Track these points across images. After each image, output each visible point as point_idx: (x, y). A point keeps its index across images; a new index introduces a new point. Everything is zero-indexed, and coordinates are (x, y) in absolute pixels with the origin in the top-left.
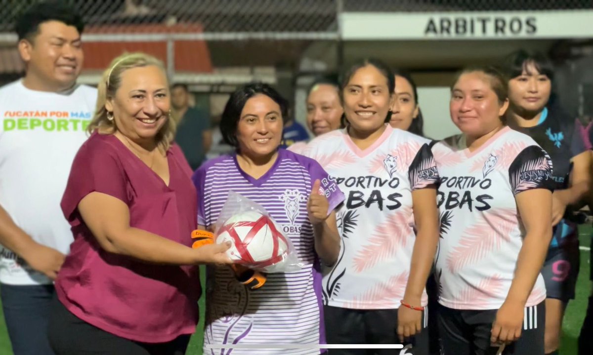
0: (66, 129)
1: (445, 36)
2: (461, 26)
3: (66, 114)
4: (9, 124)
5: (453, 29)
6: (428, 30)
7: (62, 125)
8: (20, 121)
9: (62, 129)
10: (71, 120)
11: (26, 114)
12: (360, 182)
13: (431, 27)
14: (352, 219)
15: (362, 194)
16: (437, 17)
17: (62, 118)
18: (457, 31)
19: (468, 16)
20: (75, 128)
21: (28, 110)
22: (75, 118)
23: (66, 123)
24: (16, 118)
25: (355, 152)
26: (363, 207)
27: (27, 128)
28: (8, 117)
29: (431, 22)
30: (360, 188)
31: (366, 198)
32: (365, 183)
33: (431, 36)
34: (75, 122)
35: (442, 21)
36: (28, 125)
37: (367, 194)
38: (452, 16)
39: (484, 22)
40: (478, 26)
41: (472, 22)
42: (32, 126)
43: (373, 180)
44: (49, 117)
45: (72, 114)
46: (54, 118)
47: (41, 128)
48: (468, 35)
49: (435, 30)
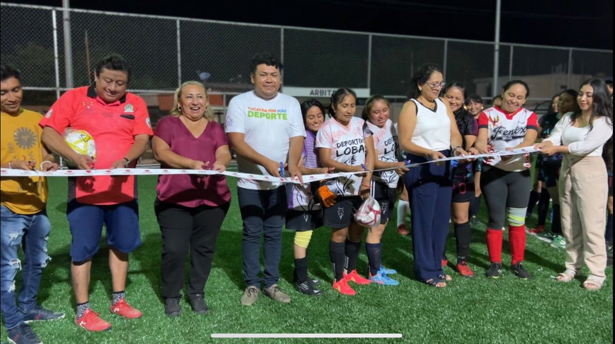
0: (275, 118)
1: (317, 96)
2: (322, 92)
3: (275, 111)
4: (251, 114)
5: (319, 94)
6: (311, 94)
7: (273, 117)
8: (255, 113)
9: (273, 118)
10: (277, 114)
11: (258, 110)
12: (354, 142)
13: (312, 93)
14: (355, 159)
15: (357, 147)
16: (314, 89)
17: (273, 113)
18: (321, 95)
19: (324, 89)
20: (280, 118)
21: (259, 108)
22: (279, 113)
23: (275, 115)
24: (254, 111)
25: (345, 129)
26: (358, 153)
27: (258, 117)
28: (250, 110)
29: (312, 91)
30: (354, 145)
31: (358, 149)
32: (356, 142)
33: (312, 96)
34: (279, 115)
35: (316, 91)
36: (259, 115)
37: (358, 147)
38: (319, 89)
39: (329, 91)
40: (327, 93)
41: (326, 91)
42: (261, 116)
43: (358, 140)
44: (268, 112)
45: (278, 111)
46: (270, 113)
47: (265, 117)
48: (324, 96)
49: (313, 94)
